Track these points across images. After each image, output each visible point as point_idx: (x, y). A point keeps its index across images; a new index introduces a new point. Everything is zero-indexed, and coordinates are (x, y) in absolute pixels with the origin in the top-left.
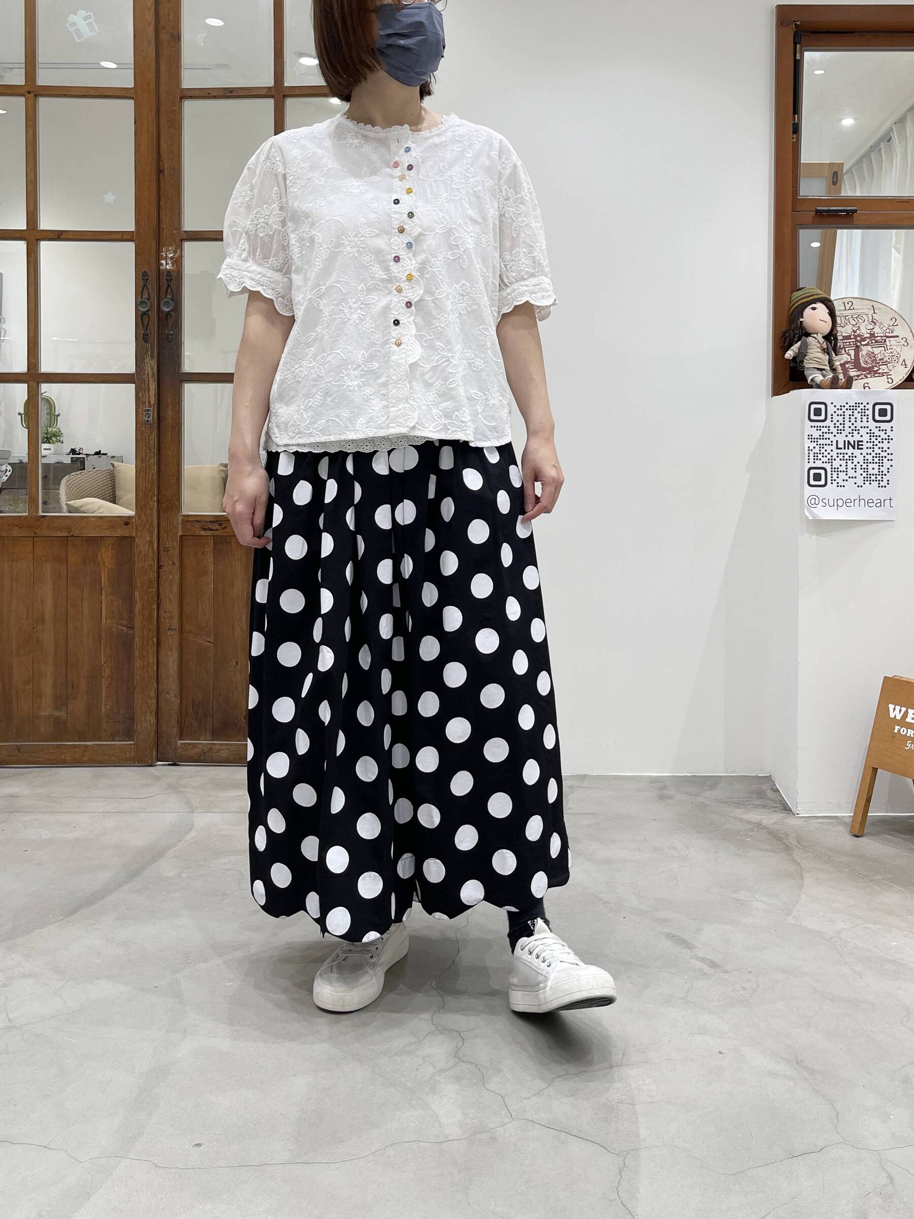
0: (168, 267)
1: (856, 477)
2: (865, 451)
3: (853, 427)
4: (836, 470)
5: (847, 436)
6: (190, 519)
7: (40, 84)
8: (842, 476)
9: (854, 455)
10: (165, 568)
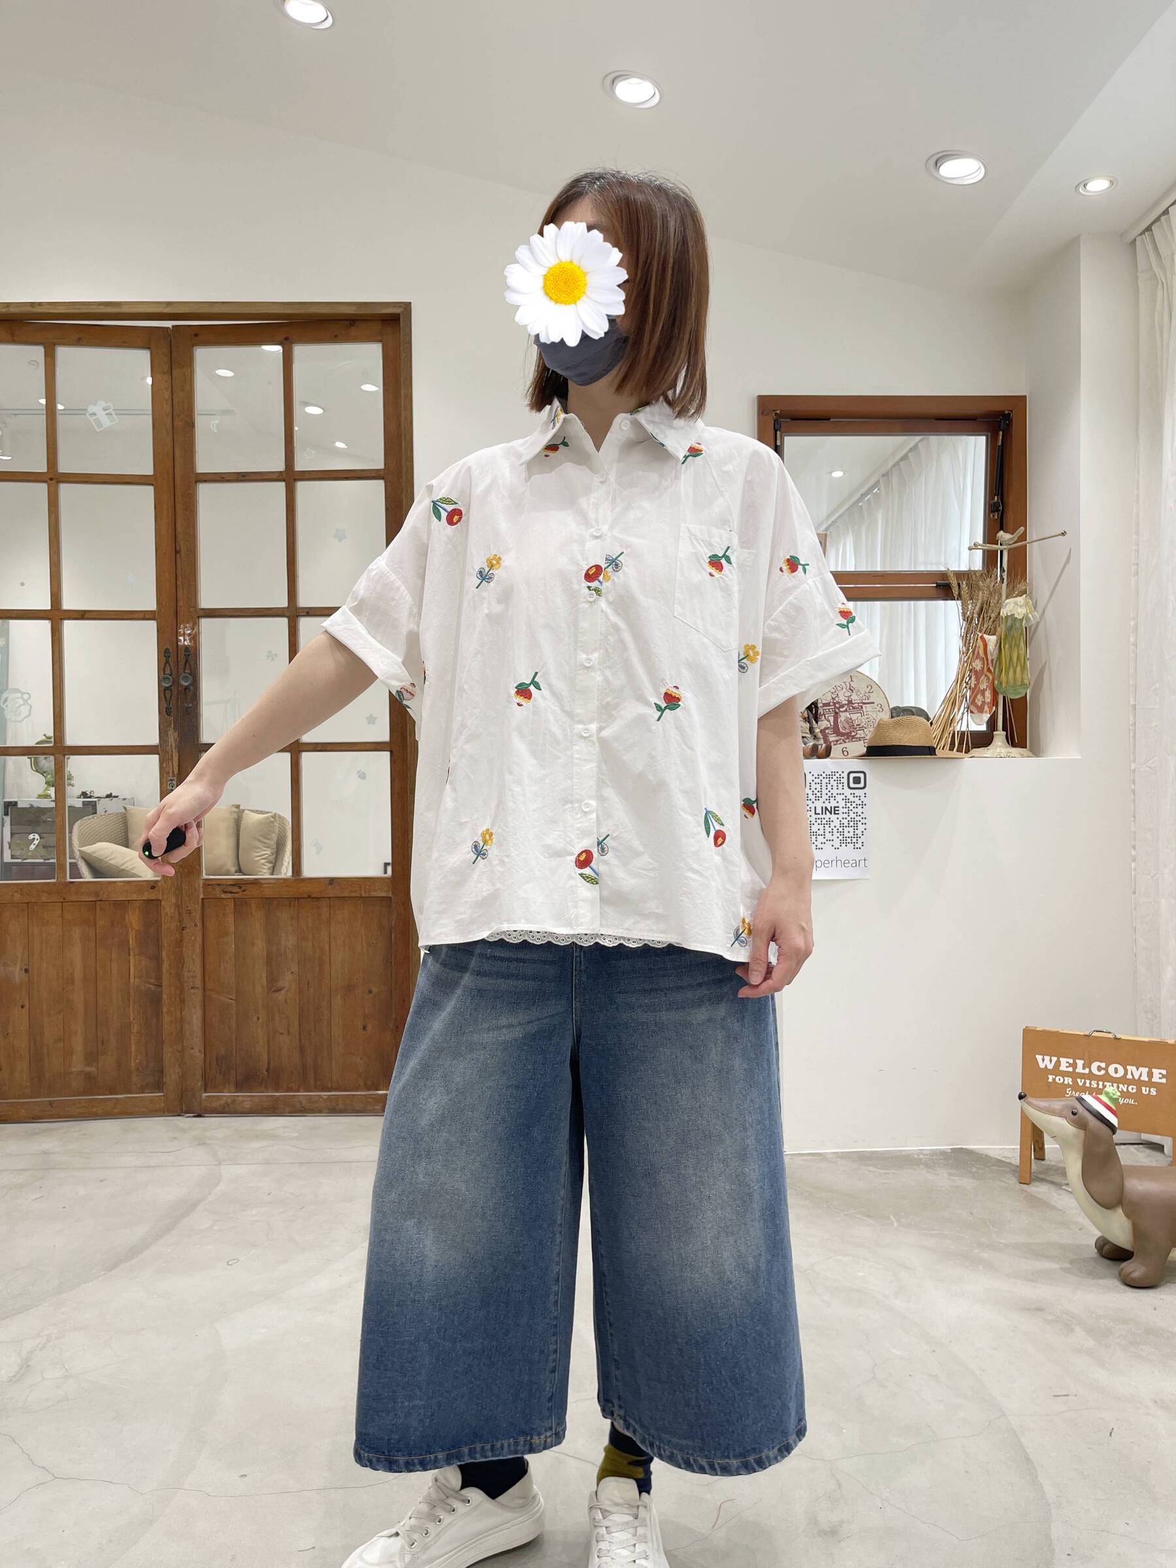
0: (186, 643)
1: (833, 840)
2: (840, 816)
3: (829, 794)
4: (815, 834)
5: (824, 802)
6: (211, 883)
7: (61, 472)
8: (820, 839)
9: (831, 820)
10: (187, 930)
